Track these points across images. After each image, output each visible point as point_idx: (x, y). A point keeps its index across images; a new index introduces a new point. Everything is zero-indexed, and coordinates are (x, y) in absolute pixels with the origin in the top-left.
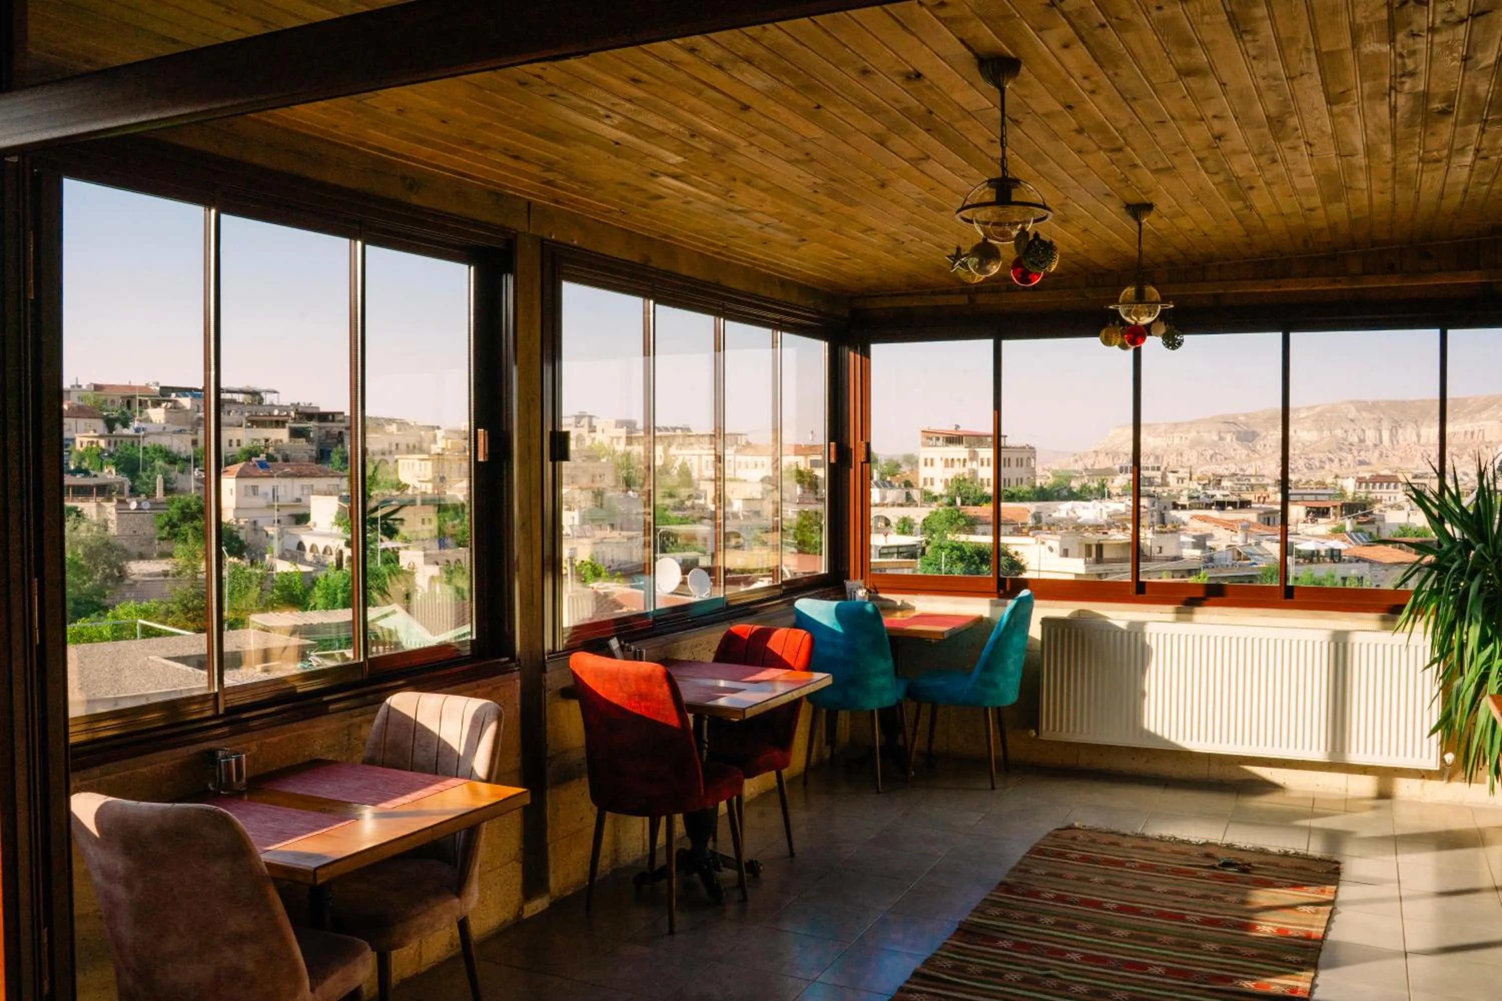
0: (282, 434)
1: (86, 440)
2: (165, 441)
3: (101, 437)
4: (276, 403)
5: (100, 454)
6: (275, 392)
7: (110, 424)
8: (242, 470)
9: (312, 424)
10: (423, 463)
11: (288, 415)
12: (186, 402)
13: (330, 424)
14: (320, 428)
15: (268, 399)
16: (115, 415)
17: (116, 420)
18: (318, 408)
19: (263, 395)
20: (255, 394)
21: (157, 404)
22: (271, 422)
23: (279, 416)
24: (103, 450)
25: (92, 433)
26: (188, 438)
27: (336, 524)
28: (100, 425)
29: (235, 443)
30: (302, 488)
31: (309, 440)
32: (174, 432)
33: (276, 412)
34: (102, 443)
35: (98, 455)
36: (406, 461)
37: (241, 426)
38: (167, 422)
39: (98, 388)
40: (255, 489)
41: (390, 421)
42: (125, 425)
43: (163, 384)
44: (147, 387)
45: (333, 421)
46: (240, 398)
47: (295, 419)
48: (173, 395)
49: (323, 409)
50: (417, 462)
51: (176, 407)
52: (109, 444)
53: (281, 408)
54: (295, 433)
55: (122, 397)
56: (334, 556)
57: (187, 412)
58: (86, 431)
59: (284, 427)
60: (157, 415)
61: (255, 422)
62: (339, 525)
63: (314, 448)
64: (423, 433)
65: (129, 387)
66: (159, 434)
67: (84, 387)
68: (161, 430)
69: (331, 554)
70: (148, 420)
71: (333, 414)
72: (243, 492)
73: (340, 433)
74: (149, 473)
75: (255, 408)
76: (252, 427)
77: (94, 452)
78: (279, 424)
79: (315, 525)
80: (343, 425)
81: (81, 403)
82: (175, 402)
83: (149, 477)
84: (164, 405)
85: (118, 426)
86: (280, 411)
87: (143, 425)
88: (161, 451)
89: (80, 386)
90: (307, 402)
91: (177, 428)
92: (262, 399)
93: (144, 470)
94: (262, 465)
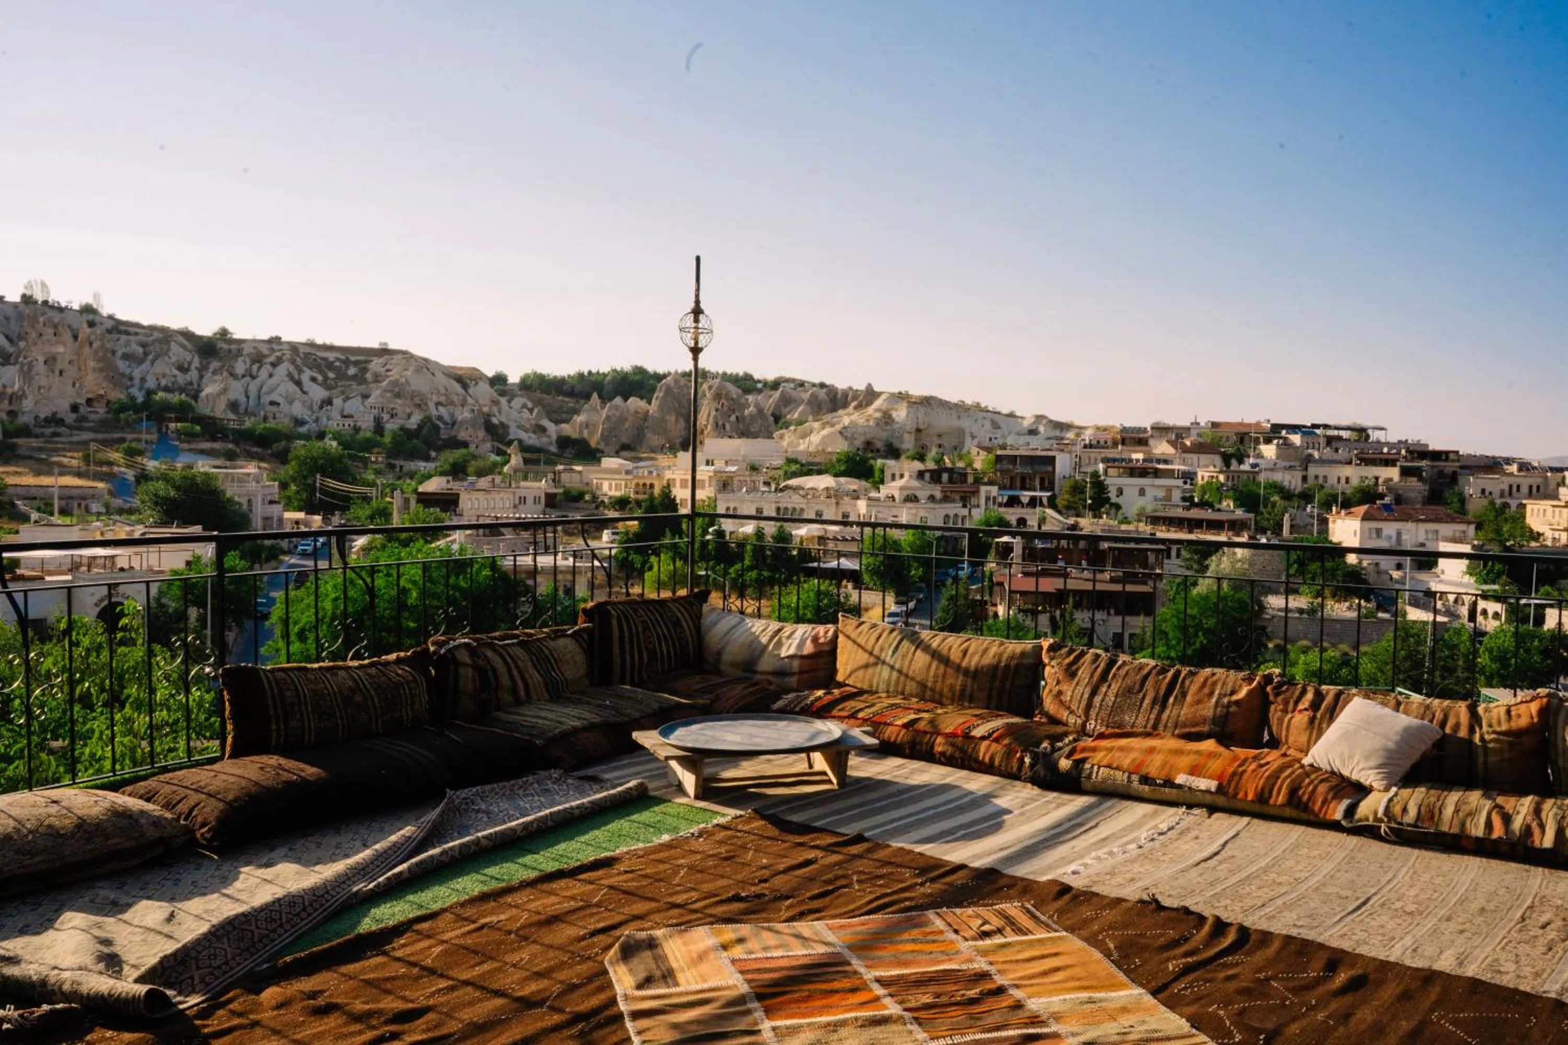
0: (1393, 473)
1: (1207, 474)
2: (1278, 477)
3: (1221, 472)
4: (1383, 440)
5: (1219, 488)
6: (1382, 429)
7: (1226, 460)
8: (1366, 513)
9: (1424, 463)
10: (1557, 510)
11: (1399, 453)
12: (1296, 439)
13: (1443, 464)
14: (1432, 467)
15: (1374, 435)
16: (1231, 450)
17: (1232, 456)
18: (1427, 445)
19: (1370, 432)
20: (1362, 431)
21: (1268, 441)
22: (1381, 460)
23: (1388, 453)
24: (1222, 485)
25: (1212, 468)
26: (1299, 475)
27: (1467, 573)
28: (1218, 459)
29: (1343, 481)
30: (1427, 532)
31: (1421, 479)
32: (1285, 468)
33: (1385, 450)
34: (1222, 478)
35: (1218, 489)
36: (1536, 507)
37: (1350, 463)
38: (1278, 458)
39: (1215, 425)
40: (1379, 532)
41: (1509, 461)
42: (1241, 462)
43: (1273, 421)
44: (1258, 424)
45: (1447, 459)
46: (1344, 434)
47: (1405, 457)
48: (1284, 432)
49: (1432, 447)
50: (1550, 510)
51: (1287, 443)
52: (1227, 478)
53: (1390, 445)
54: (1406, 472)
55: (1236, 434)
56: (1466, 607)
57: (1297, 448)
58: (1207, 466)
59: (1394, 465)
60: (1269, 451)
61: (1366, 461)
62: (1471, 575)
63: (1427, 488)
64: (1549, 474)
65: (1241, 424)
66: (1272, 470)
67: (1202, 424)
68: (1271, 466)
69: (1463, 604)
70: (1260, 456)
71: (1447, 453)
72: (1367, 535)
73: (1454, 473)
74: (1269, 509)
75: (1362, 445)
76: (1360, 465)
77: (1214, 486)
78: (1388, 462)
79: (1443, 572)
80: (1457, 464)
81: (1201, 440)
82: (1285, 439)
83: (1269, 514)
84: (1275, 442)
85: (1234, 462)
86: (1390, 449)
87: (1258, 461)
88: (1276, 487)
89: (1198, 424)
90: (1416, 439)
91: (1287, 464)
92: (1368, 436)
93: (1265, 507)
94: (1387, 507)
